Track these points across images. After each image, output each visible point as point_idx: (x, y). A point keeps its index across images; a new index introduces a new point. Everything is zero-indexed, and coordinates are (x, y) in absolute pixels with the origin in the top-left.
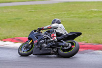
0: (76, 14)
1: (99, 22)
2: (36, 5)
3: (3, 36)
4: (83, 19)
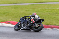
0: (37, 10)
1: (49, 14)
2: (17, 6)
3: (1, 20)
4: (40, 13)
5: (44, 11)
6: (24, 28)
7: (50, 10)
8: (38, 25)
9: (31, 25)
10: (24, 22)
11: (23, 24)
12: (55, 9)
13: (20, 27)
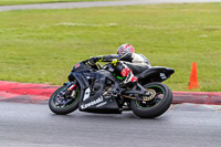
5: (59, 35)
6: (93, 103)
7: (80, 32)
8: (153, 93)
9: (123, 93)
10: (89, 80)
11: (88, 90)
12: (99, 25)
13: (73, 100)
